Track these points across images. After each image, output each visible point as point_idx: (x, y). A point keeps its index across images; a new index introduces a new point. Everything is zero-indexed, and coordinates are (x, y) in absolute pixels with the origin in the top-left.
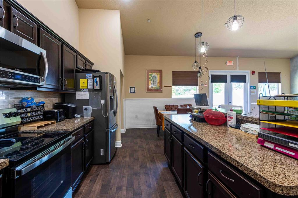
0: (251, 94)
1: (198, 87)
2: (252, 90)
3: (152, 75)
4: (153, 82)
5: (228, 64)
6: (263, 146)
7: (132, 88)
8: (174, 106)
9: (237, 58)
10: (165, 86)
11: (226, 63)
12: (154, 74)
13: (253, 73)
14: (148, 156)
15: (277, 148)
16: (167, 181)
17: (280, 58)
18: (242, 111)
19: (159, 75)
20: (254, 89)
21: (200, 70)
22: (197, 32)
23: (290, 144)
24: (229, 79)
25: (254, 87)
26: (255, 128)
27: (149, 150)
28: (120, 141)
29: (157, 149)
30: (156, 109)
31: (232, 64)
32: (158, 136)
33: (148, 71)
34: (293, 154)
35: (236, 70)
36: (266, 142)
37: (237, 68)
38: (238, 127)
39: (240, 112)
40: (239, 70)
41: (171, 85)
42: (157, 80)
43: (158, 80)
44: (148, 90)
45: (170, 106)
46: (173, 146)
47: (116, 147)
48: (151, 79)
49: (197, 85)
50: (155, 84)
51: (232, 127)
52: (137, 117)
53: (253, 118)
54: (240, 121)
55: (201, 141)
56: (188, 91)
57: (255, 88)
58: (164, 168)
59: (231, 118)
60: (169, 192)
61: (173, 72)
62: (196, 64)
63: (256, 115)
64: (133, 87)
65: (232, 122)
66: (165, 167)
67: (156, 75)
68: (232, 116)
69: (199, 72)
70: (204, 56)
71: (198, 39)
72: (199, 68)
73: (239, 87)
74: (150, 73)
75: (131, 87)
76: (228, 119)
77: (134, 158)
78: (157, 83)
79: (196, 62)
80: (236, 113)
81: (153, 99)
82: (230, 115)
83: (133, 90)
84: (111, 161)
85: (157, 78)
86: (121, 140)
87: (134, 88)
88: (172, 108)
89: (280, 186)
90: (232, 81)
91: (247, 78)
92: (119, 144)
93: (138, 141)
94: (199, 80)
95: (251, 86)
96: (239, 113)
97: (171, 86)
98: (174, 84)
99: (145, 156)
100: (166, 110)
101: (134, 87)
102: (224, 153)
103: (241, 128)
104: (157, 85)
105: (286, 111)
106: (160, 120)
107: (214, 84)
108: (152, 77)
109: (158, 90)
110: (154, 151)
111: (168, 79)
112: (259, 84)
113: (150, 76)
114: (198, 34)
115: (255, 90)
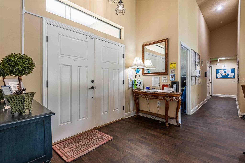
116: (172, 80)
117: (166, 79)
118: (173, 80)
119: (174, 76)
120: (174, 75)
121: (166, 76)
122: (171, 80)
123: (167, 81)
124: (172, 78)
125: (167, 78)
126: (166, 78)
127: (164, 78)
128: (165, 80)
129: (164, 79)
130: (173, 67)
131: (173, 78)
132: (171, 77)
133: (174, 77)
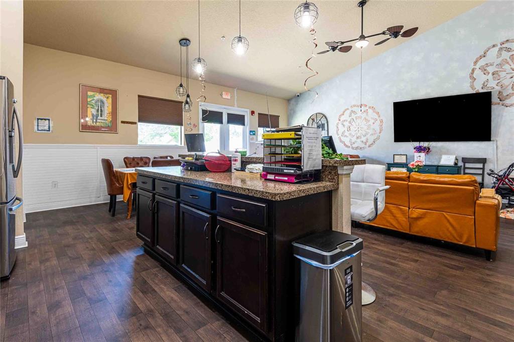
0: (251, 141)
1: (183, 127)
2: (251, 137)
3: (95, 96)
4: (98, 111)
5: (224, 96)
6: (266, 180)
7: (41, 119)
8: (141, 159)
9: (235, 89)
10: (123, 122)
11: (221, 95)
12: (99, 96)
13: (253, 113)
14: (102, 247)
15: (276, 178)
16: (147, 270)
17: (278, 98)
18: (246, 152)
19: (110, 99)
21: (188, 100)
22: (183, 37)
23: (285, 171)
24: (225, 118)
26: (259, 167)
27: (99, 240)
28: (23, 235)
29: (115, 235)
30: (108, 165)
31: (229, 97)
32: (113, 215)
33: (85, 89)
34: (286, 179)
36: (268, 175)
37: (235, 105)
38: (243, 169)
39: (245, 154)
40: (239, 107)
41: (137, 120)
42: (106, 108)
43: (108, 108)
44: (85, 128)
45: (134, 159)
46: (158, 212)
47: (15, 248)
48: (92, 105)
49: (181, 125)
50: (101, 116)
51: (237, 170)
52: (55, 185)
53: (257, 158)
54: (245, 162)
55: (209, 184)
56: (158, 137)
57: (254, 134)
58: (138, 256)
59: (236, 160)
60: (154, 281)
61: (139, 96)
62: (181, 90)
63: (260, 155)
64: (45, 119)
65: (238, 165)
66: (139, 254)
67: (104, 99)
68: (237, 159)
69: (187, 102)
70: (200, 79)
71: (184, 48)
72: (186, 96)
73: (235, 134)
74: (90, 93)
75: (38, 119)
76: (233, 162)
77: (70, 257)
78: (106, 114)
79: (181, 85)
80: (241, 155)
81: (96, 145)
82: (235, 157)
83: (44, 125)
84: (11, 273)
85: (106, 105)
86: (25, 234)
87: (47, 121)
88: (138, 164)
89: (278, 194)
90: (229, 122)
91: (247, 120)
92: (21, 241)
93: (69, 229)
94: (185, 115)
95: (250, 131)
96: (243, 155)
97: (135, 123)
98: (141, 119)
99: (94, 249)
100: (127, 167)
101: (49, 120)
102: (235, 187)
103: (246, 170)
104: (106, 118)
105: (283, 144)
106: (118, 185)
107: (206, 124)
108: (93, 102)
110: (111, 238)
111: (129, 109)
112: (259, 128)
113: (89, 100)
114: (185, 41)
115: (254, 137)
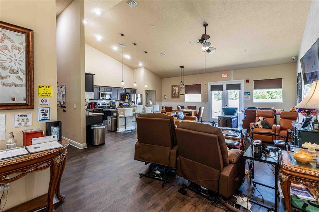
0: (245, 99)
2: (246, 96)
5: (223, 76)
9: (231, 71)
10: (181, 95)
11: (221, 76)
19: (178, 88)
20: (248, 94)
24: (225, 87)
25: (249, 93)
31: (226, 76)
35: (231, 80)
37: (231, 79)
40: (234, 80)
49: (200, 93)
61: (186, 85)
67: (176, 88)
74: (173, 87)
78: (177, 93)
85: (177, 90)
95: (245, 93)
97: (184, 95)
98: (186, 93)
107: (213, 92)
109: (178, 97)
112: (254, 90)
113: (173, 89)
116: (43, 120)
117: (27, 119)
118: (46, 119)
119: (49, 112)
120: (48, 109)
121: (29, 113)
122: (41, 120)
123: (29, 123)
124: (44, 116)
125: (29, 116)
126: (26, 116)
127: (20, 116)
128: (25, 121)
129: (21, 119)
130: (46, 94)
131: (46, 115)
132: (41, 114)
133: (48, 114)
